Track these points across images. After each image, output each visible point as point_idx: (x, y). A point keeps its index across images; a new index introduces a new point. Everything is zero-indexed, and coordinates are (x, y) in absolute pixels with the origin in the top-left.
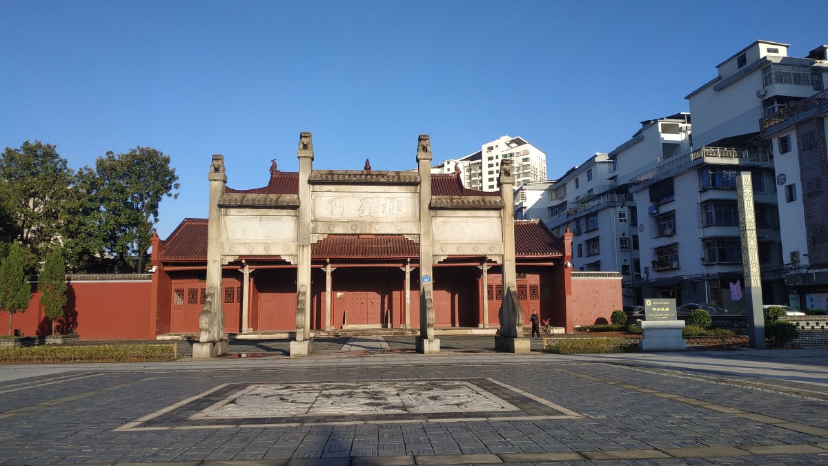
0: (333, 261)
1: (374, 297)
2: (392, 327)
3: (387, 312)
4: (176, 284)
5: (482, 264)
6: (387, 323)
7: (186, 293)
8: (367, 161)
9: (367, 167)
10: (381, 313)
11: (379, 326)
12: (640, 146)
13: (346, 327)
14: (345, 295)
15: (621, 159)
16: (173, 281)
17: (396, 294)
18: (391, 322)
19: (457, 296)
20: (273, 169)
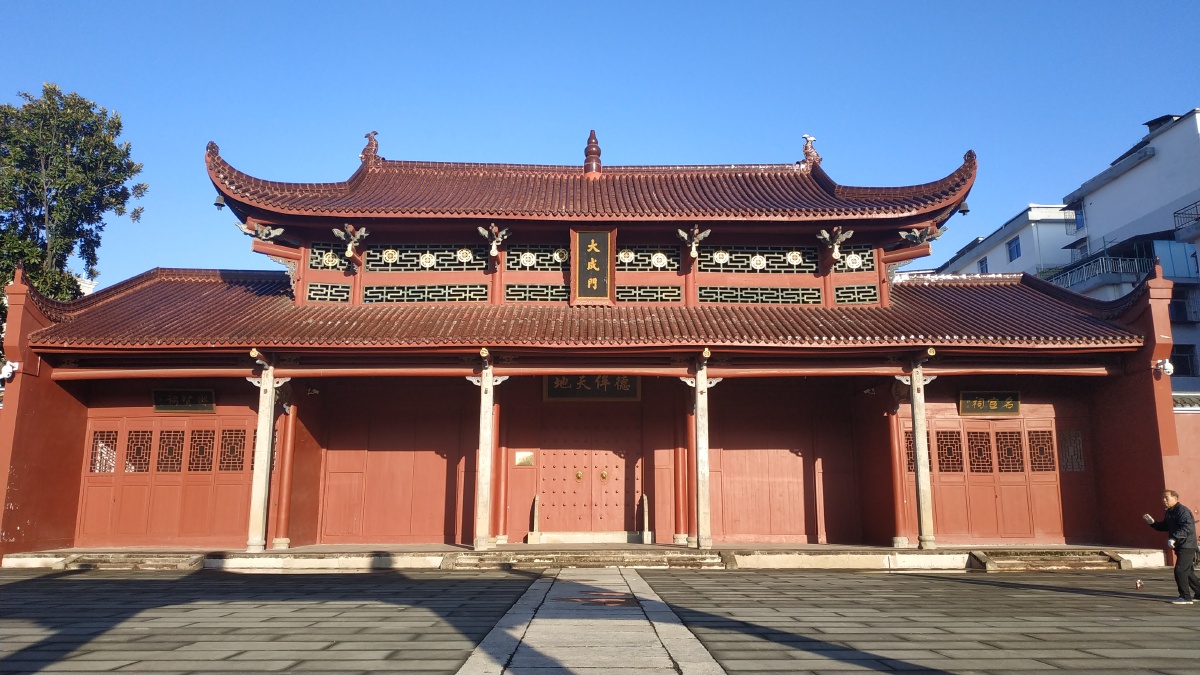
0: (499, 357)
1: (607, 464)
2: (654, 540)
3: (642, 500)
4: (97, 418)
5: (908, 370)
6: (641, 529)
7: (123, 441)
8: (592, 135)
9: (592, 152)
10: (626, 505)
11: (621, 537)
12: (1146, 173)
13: (537, 538)
14: (537, 457)
15: (1094, 206)
16: (91, 412)
17: (663, 458)
18: (652, 528)
19: (819, 463)
20: (369, 153)
